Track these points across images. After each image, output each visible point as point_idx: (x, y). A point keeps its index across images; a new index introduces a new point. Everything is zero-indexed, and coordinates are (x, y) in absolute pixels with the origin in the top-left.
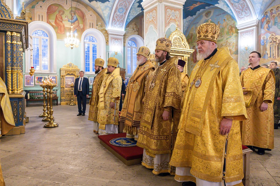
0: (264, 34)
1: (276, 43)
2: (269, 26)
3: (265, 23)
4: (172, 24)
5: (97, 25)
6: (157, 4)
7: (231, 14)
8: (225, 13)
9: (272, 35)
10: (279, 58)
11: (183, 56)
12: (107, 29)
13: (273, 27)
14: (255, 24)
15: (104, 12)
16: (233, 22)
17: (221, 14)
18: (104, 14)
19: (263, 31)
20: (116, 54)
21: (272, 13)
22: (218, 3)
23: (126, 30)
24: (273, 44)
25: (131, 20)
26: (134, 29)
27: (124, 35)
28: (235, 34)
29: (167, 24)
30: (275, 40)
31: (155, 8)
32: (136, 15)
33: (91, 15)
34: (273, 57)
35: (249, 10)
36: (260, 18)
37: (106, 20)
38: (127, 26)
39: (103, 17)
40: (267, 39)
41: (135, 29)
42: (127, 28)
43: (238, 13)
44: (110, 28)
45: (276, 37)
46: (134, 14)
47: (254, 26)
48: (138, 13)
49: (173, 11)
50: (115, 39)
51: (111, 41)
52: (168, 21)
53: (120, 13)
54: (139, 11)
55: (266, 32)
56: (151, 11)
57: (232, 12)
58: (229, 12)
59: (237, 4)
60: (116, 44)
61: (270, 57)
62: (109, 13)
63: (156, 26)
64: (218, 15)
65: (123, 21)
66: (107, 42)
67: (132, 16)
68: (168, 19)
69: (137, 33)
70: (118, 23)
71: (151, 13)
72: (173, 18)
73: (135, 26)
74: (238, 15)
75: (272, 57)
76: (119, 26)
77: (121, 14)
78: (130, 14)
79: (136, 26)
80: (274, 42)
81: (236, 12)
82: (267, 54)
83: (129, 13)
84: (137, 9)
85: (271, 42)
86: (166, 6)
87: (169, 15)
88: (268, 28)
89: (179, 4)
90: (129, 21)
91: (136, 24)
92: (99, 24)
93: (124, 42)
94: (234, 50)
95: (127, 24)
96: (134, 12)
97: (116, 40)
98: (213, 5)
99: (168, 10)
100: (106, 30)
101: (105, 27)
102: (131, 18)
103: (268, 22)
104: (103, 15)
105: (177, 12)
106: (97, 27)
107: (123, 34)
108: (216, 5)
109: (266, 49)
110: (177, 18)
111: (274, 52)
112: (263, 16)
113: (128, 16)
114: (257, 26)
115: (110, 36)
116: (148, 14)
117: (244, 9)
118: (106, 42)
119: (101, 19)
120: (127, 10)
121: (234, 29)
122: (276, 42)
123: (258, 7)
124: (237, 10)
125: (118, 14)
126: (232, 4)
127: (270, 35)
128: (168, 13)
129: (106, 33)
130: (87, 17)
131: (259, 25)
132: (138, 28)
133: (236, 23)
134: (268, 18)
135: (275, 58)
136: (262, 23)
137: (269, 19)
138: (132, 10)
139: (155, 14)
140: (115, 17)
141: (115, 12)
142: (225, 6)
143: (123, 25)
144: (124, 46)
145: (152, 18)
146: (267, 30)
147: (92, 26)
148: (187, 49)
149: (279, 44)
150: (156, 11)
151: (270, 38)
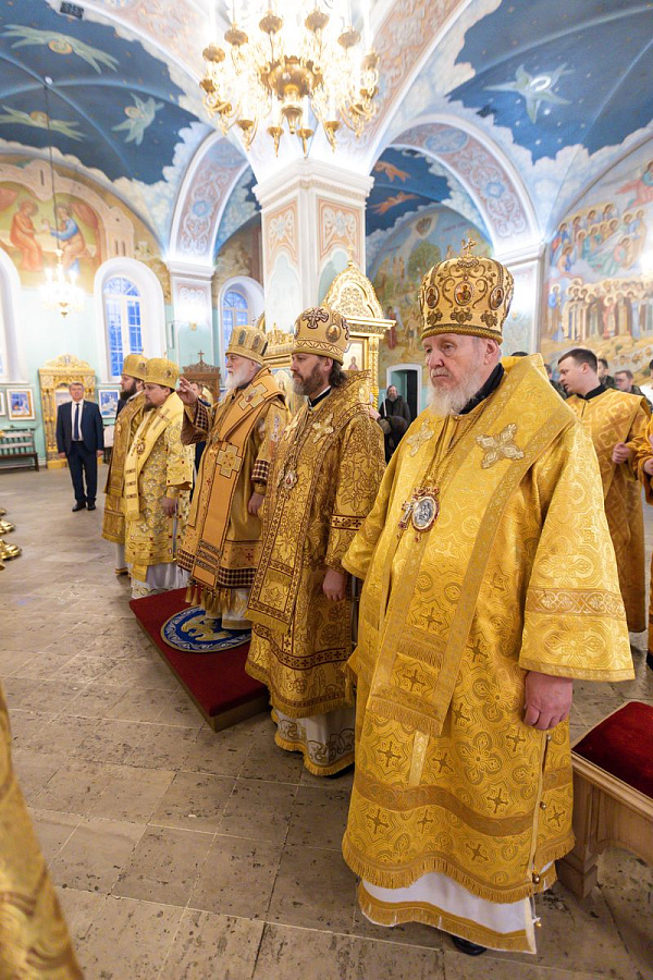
0: (557, 280)
1: (585, 303)
2: (568, 260)
3: (560, 253)
4: (337, 250)
5: (137, 248)
6: (296, 192)
7: (481, 227)
8: (465, 223)
9: (576, 283)
10: (589, 339)
11: (367, 338)
12: (165, 259)
13: (579, 261)
14: (536, 254)
15: (155, 211)
16: (483, 246)
17: (454, 227)
18: (153, 217)
19: (554, 273)
20: (194, 327)
21: (577, 228)
22: (450, 198)
23: (216, 262)
24: (577, 306)
25: (229, 235)
26: (238, 262)
27: (213, 278)
29: (324, 250)
30: (582, 296)
31: (292, 205)
32: (243, 222)
33: (118, 220)
34: (576, 338)
35: (525, 216)
36: (549, 239)
37: (162, 234)
38: (220, 252)
39: (152, 226)
40: (563, 292)
41: (241, 261)
42: (220, 259)
43: (497, 224)
44: (172, 256)
45: (585, 286)
46: (238, 221)
47: (533, 259)
48: (248, 218)
49: (340, 214)
50: (190, 289)
51: (179, 293)
52: (326, 242)
53: (199, 216)
54: (249, 210)
55: (562, 276)
56: (281, 211)
57: (483, 222)
58: (475, 222)
59: (495, 201)
60: (193, 301)
61: (569, 337)
62: (167, 215)
63: (294, 254)
64: (449, 229)
65: (208, 239)
66: (167, 295)
67: (233, 224)
68: (327, 235)
69: (246, 271)
70: (193, 244)
71: (280, 217)
72: (340, 234)
73: (240, 253)
74: (496, 231)
75: (573, 337)
76: (197, 252)
77: (202, 219)
78: (226, 220)
79: (245, 254)
80: (579, 299)
81: (494, 222)
82: (563, 330)
83: (224, 215)
84: (243, 206)
85: (572, 300)
86: (320, 200)
87: (329, 226)
88: (568, 265)
89: (355, 196)
90: (224, 238)
91: (242, 249)
92: (143, 244)
93: (214, 296)
95: (219, 245)
96: (236, 214)
97: (192, 291)
98: (436, 201)
99: (327, 211)
100: (161, 263)
101: (159, 253)
102: (230, 230)
103: (567, 250)
104: (150, 221)
105: (351, 218)
106: (138, 253)
107: (210, 276)
108: (445, 202)
109: (560, 319)
110: (349, 233)
111: (579, 325)
112: (555, 233)
113: (222, 225)
114: (542, 259)
115: (174, 279)
116: (274, 220)
117: (513, 214)
118: (165, 297)
119: (146, 231)
120: (216, 207)
122: (584, 299)
123: (547, 210)
124: (495, 216)
125: (194, 217)
126: (484, 201)
127: (569, 283)
128: (325, 220)
129: (163, 271)
130: (105, 225)
131: (546, 258)
132: (250, 260)
133: (491, 251)
134: (566, 241)
135: (580, 340)
136: (554, 251)
137: (570, 243)
138: (230, 209)
139: (292, 222)
140: (185, 226)
141: (184, 213)
142: (468, 206)
143: (208, 249)
144: (214, 308)
145: (284, 232)
146: (563, 269)
147: (122, 250)
148: (376, 320)
149: (591, 305)
150: (295, 212)
151: (570, 289)
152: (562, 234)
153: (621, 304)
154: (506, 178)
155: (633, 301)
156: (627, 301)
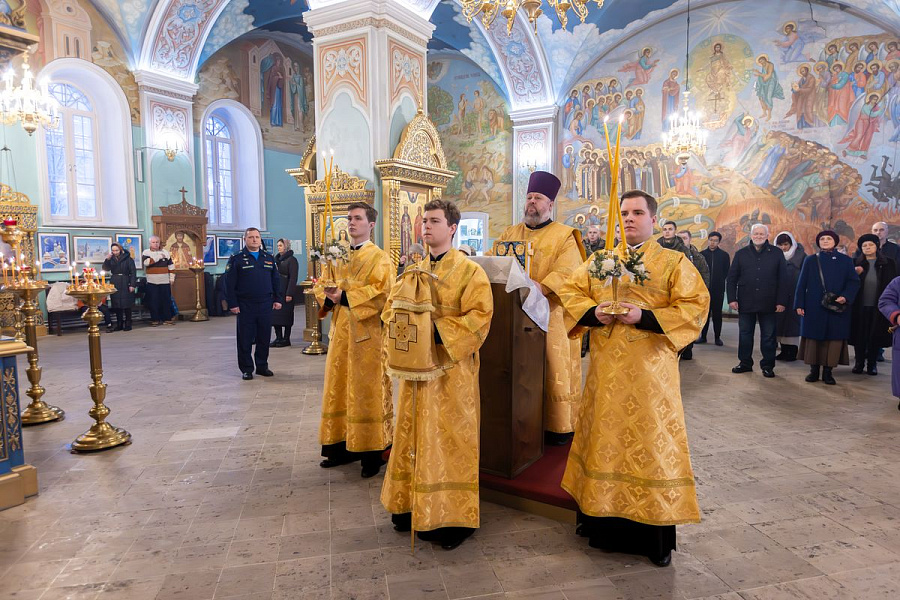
0: (570, 142)
1: (595, 166)
2: (580, 124)
3: (572, 117)
4: (405, 94)
5: (95, 49)
6: (367, 29)
7: (498, 81)
8: (479, 72)
9: (587, 146)
10: (600, 200)
11: (432, 188)
12: (132, 68)
13: (589, 127)
14: (551, 115)
15: (126, 7)
16: (499, 101)
17: (467, 76)
18: (123, 14)
19: (567, 135)
20: (171, 157)
21: (587, 96)
22: (470, 48)
23: (198, 80)
24: (588, 168)
25: (217, 48)
26: (224, 82)
27: (194, 98)
28: (503, 133)
29: (395, 93)
30: (593, 160)
31: (360, 41)
32: (236, 36)
33: (69, 9)
34: (589, 197)
35: (541, 79)
36: (561, 103)
37: (133, 37)
38: (203, 69)
39: (119, 25)
41: (228, 80)
42: (201, 75)
43: (515, 81)
44: (143, 65)
45: (595, 151)
46: (230, 34)
47: (548, 120)
48: (243, 32)
49: (407, 57)
50: (166, 108)
51: (152, 112)
52: (396, 85)
53: (185, 21)
54: (245, 24)
55: (575, 138)
57: (501, 77)
58: (493, 75)
59: (515, 59)
60: (170, 125)
61: (582, 196)
62: (142, 14)
63: (362, 94)
64: (461, 77)
65: (192, 50)
66: (136, 114)
67: (223, 37)
68: (397, 78)
69: (233, 94)
70: (173, 54)
72: (407, 79)
73: (226, 72)
74: (514, 88)
75: (586, 197)
76: (176, 64)
77: (187, 26)
78: (216, 31)
79: (232, 74)
80: (591, 162)
81: (511, 78)
82: (577, 190)
83: (215, 25)
84: (239, 18)
85: (584, 163)
86: (391, 41)
87: (398, 68)
88: (580, 129)
89: (418, 40)
90: (210, 52)
91: (229, 67)
92: (103, 45)
93: (196, 121)
94: (501, 172)
95: (204, 60)
96: (229, 26)
97: (169, 111)
98: (453, 48)
99: (397, 53)
100: (128, 72)
101: (125, 59)
102: (220, 43)
103: (579, 115)
104: (117, 19)
105: (416, 63)
106: (96, 56)
107: (191, 95)
108: (465, 52)
109: (574, 178)
110: (415, 78)
111: (591, 186)
112: (567, 98)
113: (211, 35)
114: (556, 120)
115: (146, 95)
117: (531, 75)
118: (133, 116)
119: (108, 29)
120: (209, 14)
121: (501, 120)
122: (594, 162)
123: (561, 76)
124: (514, 73)
125: (179, 22)
126: (504, 58)
127: (582, 146)
128: (395, 62)
129: (132, 86)
130: (51, 13)
131: (560, 119)
132: (238, 80)
133: (506, 106)
134: (577, 106)
135: (592, 200)
136: (566, 114)
137: (580, 109)
138: (224, 20)
139: (359, 58)
140: (165, 30)
141: (167, 14)
142: (487, 59)
143: (190, 62)
144: (196, 134)
145: (347, 68)
146: (575, 133)
147: (73, 49)
148: (442, 169)
149: (601, 168)
150: (364, 49)
151: (582, 152)
152: (573, 100)
153: (626, 169)
154: (528, 40)
155: (636, 168)
156: (631, 167)
